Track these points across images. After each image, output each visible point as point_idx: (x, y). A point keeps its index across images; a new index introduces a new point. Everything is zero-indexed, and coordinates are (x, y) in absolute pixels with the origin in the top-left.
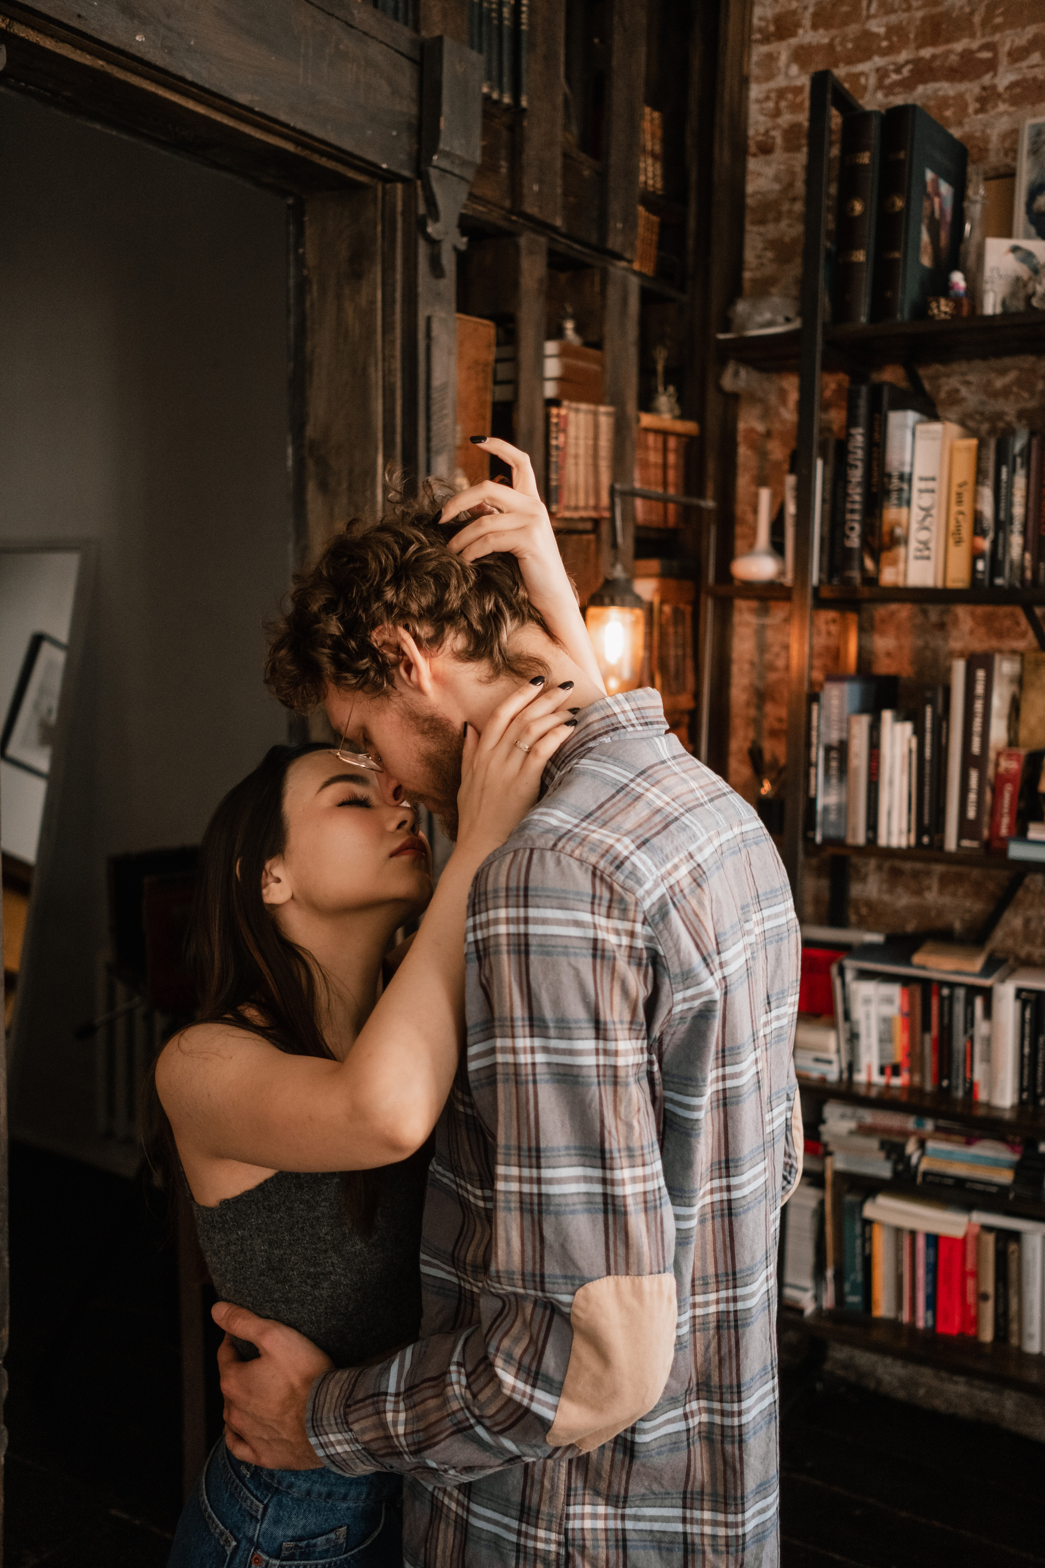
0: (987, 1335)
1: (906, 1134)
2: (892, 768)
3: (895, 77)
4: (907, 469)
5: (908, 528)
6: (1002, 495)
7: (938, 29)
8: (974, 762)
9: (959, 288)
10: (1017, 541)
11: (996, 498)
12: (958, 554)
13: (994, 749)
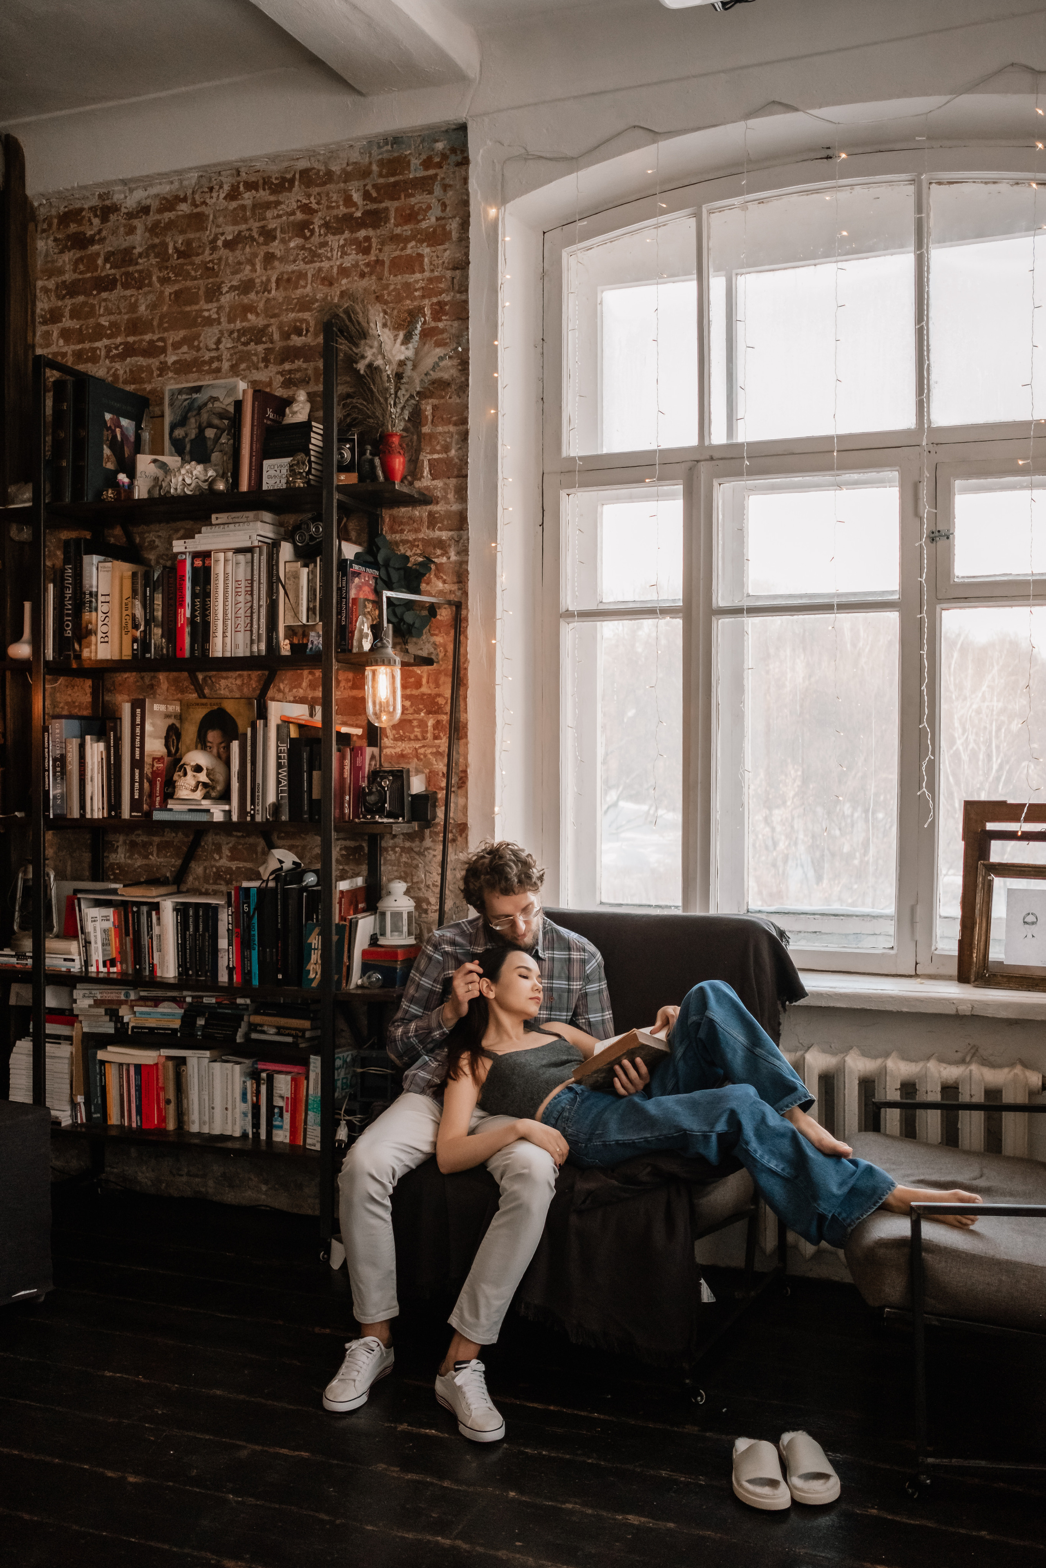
0: (171, 1126)
1: (121, 1003)
2: (92, 770)
3: (115, 352)
4: (94, 589)
5: (97, 625)
6: (148, 605)
7: (136, 326)
8: (137, 764)
9: (123, 483)
10: (158, 631)
11: (144, 606)
12: (127, 639)
13: (149, 756)
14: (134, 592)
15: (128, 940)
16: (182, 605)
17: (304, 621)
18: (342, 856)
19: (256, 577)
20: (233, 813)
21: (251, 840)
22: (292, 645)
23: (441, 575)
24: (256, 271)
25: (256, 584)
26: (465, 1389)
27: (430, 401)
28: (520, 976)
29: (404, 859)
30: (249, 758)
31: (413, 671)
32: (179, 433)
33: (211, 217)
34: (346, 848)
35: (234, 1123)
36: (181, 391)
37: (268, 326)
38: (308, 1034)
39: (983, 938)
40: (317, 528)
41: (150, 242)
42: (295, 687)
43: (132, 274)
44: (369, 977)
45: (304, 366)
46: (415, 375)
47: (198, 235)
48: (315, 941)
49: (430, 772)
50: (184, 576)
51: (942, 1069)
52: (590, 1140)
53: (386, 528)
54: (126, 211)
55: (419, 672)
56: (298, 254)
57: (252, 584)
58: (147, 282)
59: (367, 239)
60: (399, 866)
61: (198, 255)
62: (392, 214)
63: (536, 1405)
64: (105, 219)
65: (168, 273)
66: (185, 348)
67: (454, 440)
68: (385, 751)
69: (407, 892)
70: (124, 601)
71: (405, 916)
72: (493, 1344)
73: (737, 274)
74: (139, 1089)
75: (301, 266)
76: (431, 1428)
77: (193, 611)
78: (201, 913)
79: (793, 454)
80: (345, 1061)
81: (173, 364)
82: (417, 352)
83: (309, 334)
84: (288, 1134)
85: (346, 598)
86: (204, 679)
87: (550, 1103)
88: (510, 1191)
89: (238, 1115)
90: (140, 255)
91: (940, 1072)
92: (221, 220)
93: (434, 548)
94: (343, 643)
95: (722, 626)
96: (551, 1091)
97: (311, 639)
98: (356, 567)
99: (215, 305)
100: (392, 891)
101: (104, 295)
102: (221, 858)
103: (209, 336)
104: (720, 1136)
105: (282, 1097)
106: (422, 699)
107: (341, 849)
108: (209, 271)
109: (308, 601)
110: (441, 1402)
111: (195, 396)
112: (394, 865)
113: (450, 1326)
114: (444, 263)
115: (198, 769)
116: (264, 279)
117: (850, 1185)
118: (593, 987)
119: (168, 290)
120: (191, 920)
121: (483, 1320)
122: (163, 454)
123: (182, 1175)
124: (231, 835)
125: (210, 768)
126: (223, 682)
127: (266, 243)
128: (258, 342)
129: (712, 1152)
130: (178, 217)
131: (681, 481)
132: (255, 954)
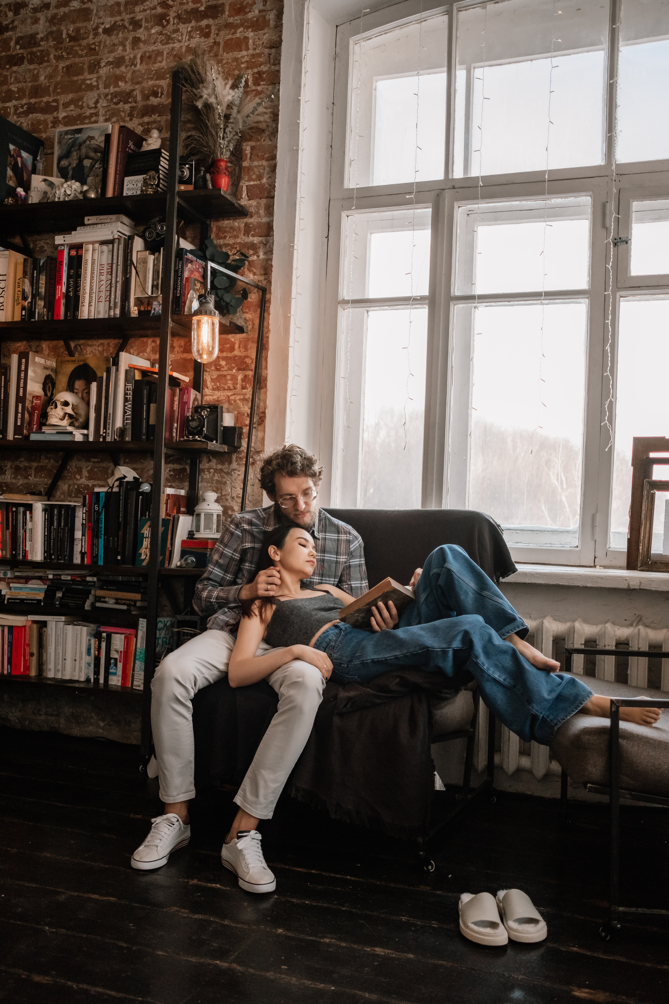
0: (33, 673)
1: (0, 580)
3: (21, 110)
6: (34, 284)
7: (37, 91)
8: (21, 399)
9: (21, 195)
10: (41, 303)
11: (32, 284)
12: (18, 308)
13: (29, 394)
14: (25, 273)
15: (8, 533)
16: (60, 283)
17: (150, 293)
18: (171, 475)
19: (115, 261)
20: (90, 436)
21: (104, 465)
22: (140, 312)
23: (252, 268)
24: (126, 51)
25: (114, 266)
26: (245, 852)
27: (250, 143)
28: (300, 544)
29: (216, 478)
30: (104, 394)
31: (228, 339)
32: (64, 163)
33: (95, 11)
34: (174, 470)
35: (80, 670)
36: (67, 133)
37: (133, 91)
38: (138, 604)
39: (647, 535)
40: (162, 227)
41: (49, 30)
42: (141, 352)
43: (36, 53)
44: (186, 560)
45: (159, 119)
46: (239, 117)
47: (84, 24)
48: (146, 531)
49: (238, 413)
50: (62, 262)
51: (616, 629)
52: (350, 661)
53: (213, 236)
54: (32, 7)
55: (233, 340)
56: (157, 38)
57: (112, 267)
58: (46, 59)
59: (208, 26)
60: (212, 483)
61: (84, 39)
62: (227, 8)
63: (300, 870)
64: (16, 13)
65: (62, 53)
66: (72, 107)
67: (266, 172)
68: (205, 398)
69: (217, 501)
70: (17, 281)
71: (215, 517)
72: (269, 820)
73: (474, 68)
74: (10, 644)
75: (159, 46)
76: (216, 883)
77: (68, 287)
78: (63, 513)
79: (514, 183)
80: (165, 625)
81: (62, 118)
82: (242, 100)
83: (163, 96)
84: (120, 679)
85: (181, 277)
86: (75, 347)
87: (320, 637)
88: (286, 695)
89: (83, 665)
90: (42, 39)
91: (615, 632)
92: (101, 13)
93: (248, 249)
94: (177, 309)
95: (457, 309)
96: (321, 627)
97: (154, 307)
98: (190, 256)
99: (95, 75)
100: (206, 498)
101: (15, 68)
102: (81, 478)
103: (90, 98)
104: (455, 651)
105: (117, 651)
106: (234, 359)
107: (170, 471)
108: (92, 50)
109: (153, 280)
110: (225, 865)
111: (77, 136)
112: (209, 482)
113: (235, 804)
114: (263, 43)
115: (66, 404)
116: (132, 56)
117: (557, 692)
118: (355, 561)
119: (62, 65)
120: (55, 518)
121: (261, 798)
122: (52, 176)
123: (41, 715)
124: (90, 461)
125: (75, 404)
126: (89, 349)
127: (134, 30)
128: (126, 102)
129: (448, 665)
130: (70, 11)
131: (430, 205)
132: (101, 541)
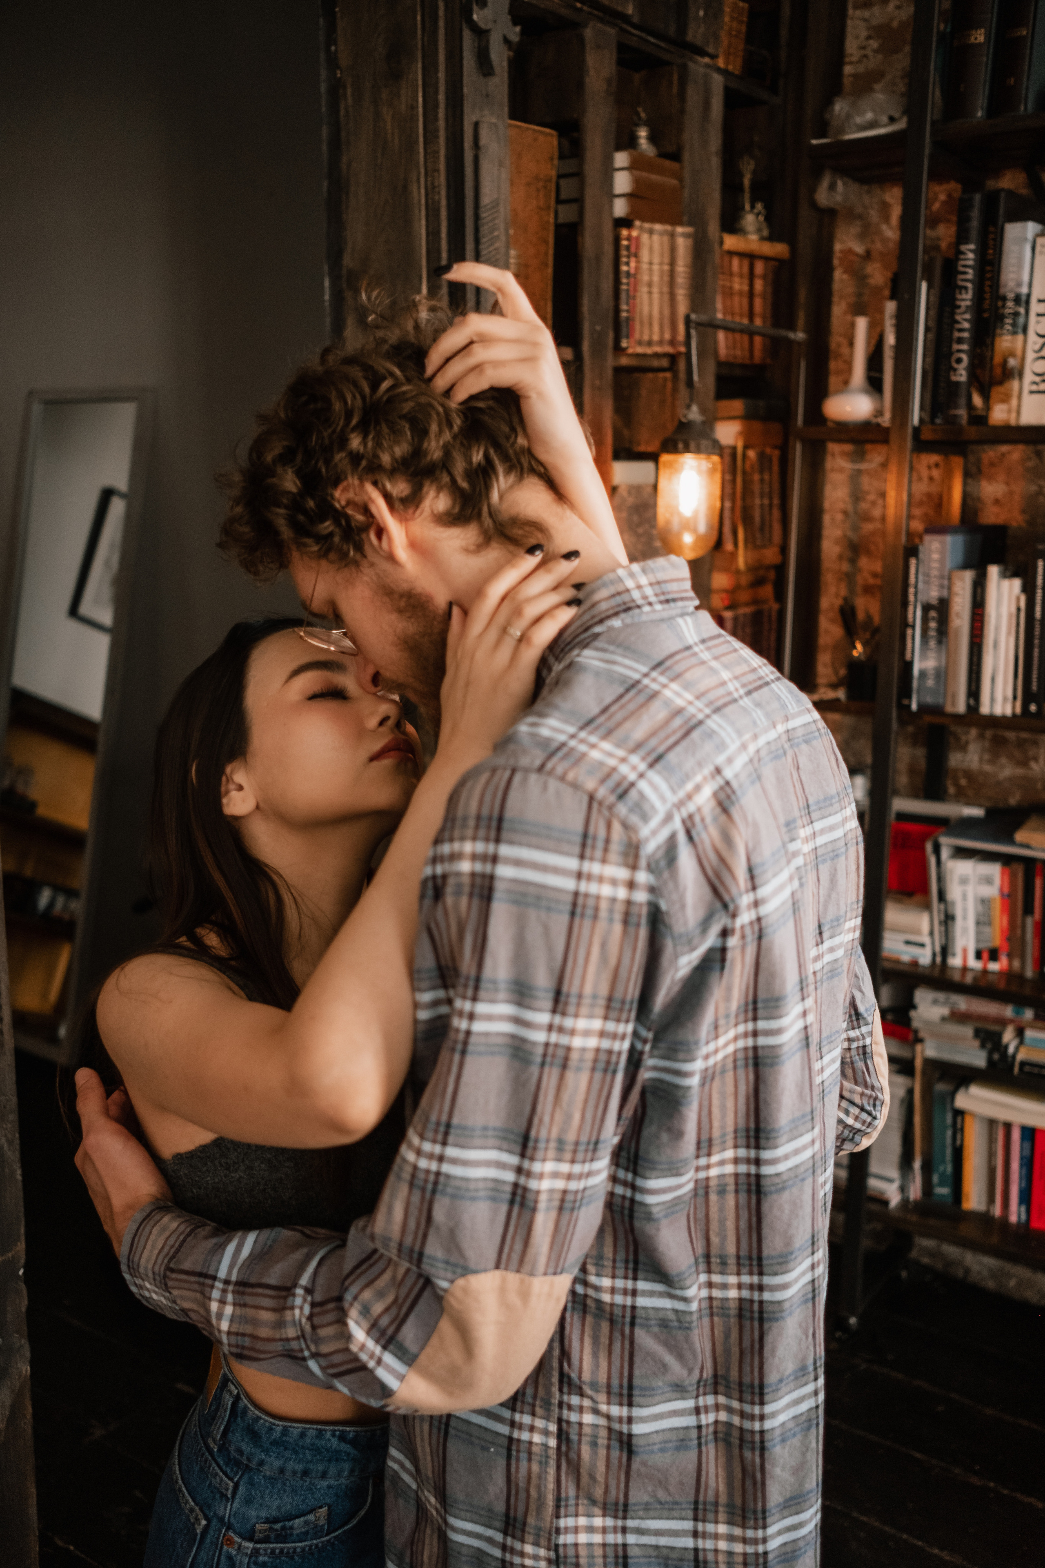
1: (1003, 1022)
2: (997, 628)
4: (1024, 290)
5: (1023, 359)
15: (1030, 921)
